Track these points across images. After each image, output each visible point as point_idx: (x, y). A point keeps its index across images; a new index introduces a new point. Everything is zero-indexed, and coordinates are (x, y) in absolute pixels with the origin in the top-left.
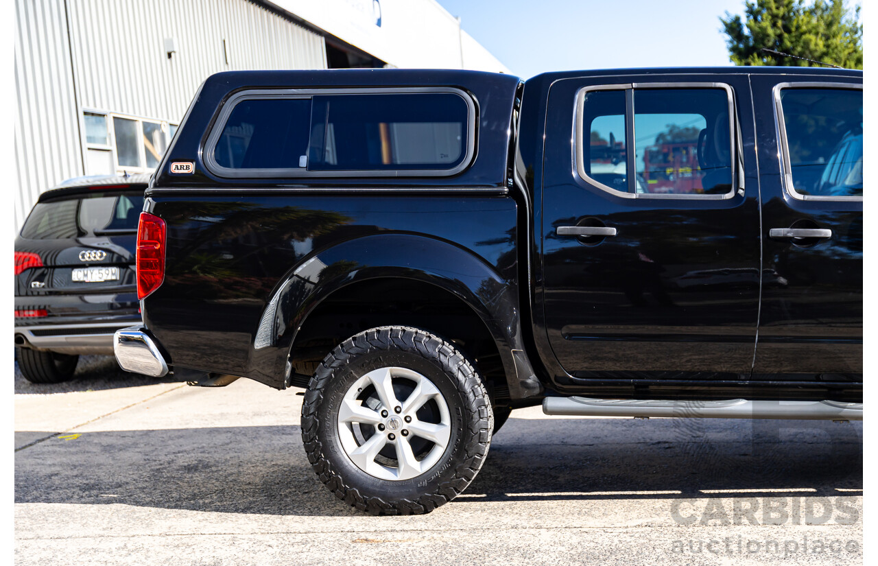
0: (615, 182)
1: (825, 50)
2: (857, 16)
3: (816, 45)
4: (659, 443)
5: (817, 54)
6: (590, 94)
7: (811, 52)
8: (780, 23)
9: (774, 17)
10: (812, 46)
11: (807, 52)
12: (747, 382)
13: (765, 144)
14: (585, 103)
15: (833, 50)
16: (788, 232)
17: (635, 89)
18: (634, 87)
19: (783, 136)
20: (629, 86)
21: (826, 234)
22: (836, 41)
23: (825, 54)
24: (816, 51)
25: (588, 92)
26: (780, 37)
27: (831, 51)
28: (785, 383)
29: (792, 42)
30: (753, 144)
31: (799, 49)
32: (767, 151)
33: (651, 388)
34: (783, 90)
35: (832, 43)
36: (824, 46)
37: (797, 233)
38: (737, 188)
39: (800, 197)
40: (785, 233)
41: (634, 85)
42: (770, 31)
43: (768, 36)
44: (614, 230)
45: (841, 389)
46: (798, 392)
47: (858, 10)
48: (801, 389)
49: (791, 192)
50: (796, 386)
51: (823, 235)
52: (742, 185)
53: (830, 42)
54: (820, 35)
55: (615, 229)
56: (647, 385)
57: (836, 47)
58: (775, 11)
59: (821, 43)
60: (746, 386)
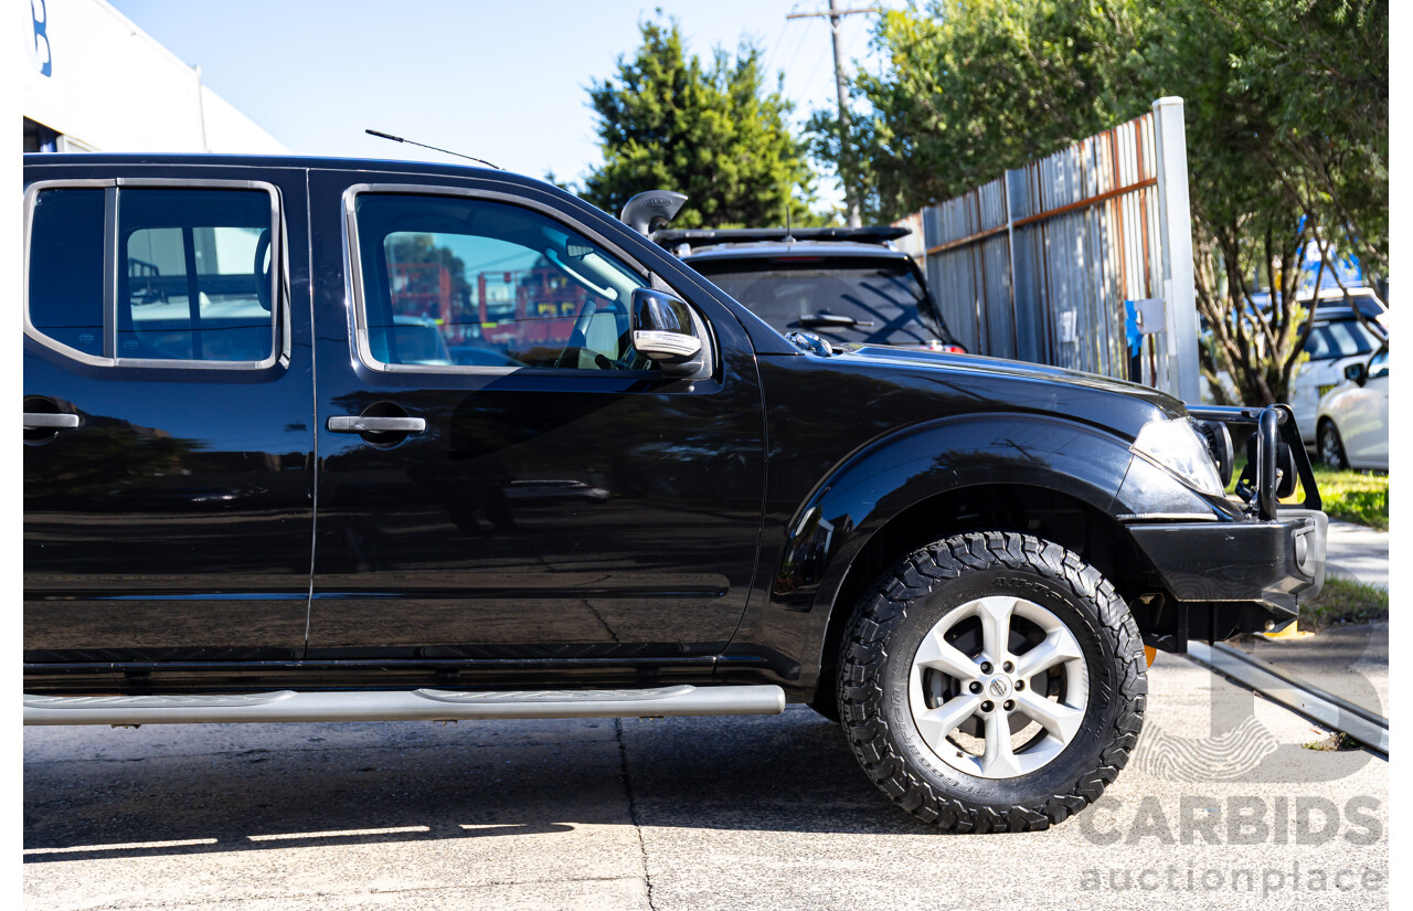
0: (81, 340)
1: (735, 134)
2: (781, 87)
3: (721, 126)
4: (251, 752)
5: (724, 140)
6: (45, 193)
7: (715, 137)
8: (669, 95)
9: (661, 85)
10: (716, 128)
11: (709, 137)
12: (300, 664)
13: (325, 282)
14: (37, 209)
15: (746, 134)
16: (357, 423)
17: (121, 188)
18: (119, 183)
19: (355, 270)
20: (109, 182)
21: (416, 425)
22: (751, 122)
23: (736, 140)
24: (722, 135)
25: (42, 190)
26: (670, 114)
27: (743, 135)
28: (359, 663)
29: (687, 122)
30: (305, 280)
31: (698, 132)
32: (328, 295)
33: (153, 675)
34: (360, 195)
35: (745, 126)
36: (735, 129)
37: (371, 423)
38: (280, 353)
39: (378, 366)
40: (352, 423)
41: (120, 181)
42: (656, 108)
43: (651, 111)
44: (73, 419)
45: (454, 669)
46: (383, 676)
47: (781, 77)
48: (385, 672)
49: (364, 357)
50: (378, 668)
51: (411, 428)
52: (288, 351)
53: (742, 124)
54: (726, 114)
55: (77, 417)
56: (146, 672)
57: (751, 130)
58: (661, 76)
59: (729, 126)
60: (299, 669)
